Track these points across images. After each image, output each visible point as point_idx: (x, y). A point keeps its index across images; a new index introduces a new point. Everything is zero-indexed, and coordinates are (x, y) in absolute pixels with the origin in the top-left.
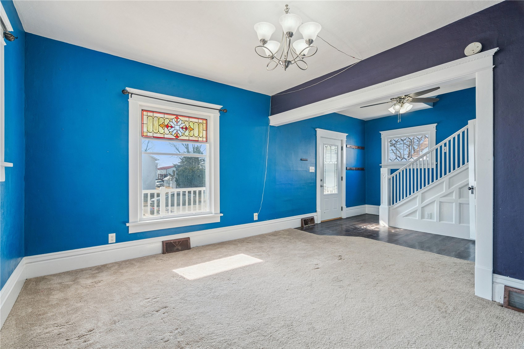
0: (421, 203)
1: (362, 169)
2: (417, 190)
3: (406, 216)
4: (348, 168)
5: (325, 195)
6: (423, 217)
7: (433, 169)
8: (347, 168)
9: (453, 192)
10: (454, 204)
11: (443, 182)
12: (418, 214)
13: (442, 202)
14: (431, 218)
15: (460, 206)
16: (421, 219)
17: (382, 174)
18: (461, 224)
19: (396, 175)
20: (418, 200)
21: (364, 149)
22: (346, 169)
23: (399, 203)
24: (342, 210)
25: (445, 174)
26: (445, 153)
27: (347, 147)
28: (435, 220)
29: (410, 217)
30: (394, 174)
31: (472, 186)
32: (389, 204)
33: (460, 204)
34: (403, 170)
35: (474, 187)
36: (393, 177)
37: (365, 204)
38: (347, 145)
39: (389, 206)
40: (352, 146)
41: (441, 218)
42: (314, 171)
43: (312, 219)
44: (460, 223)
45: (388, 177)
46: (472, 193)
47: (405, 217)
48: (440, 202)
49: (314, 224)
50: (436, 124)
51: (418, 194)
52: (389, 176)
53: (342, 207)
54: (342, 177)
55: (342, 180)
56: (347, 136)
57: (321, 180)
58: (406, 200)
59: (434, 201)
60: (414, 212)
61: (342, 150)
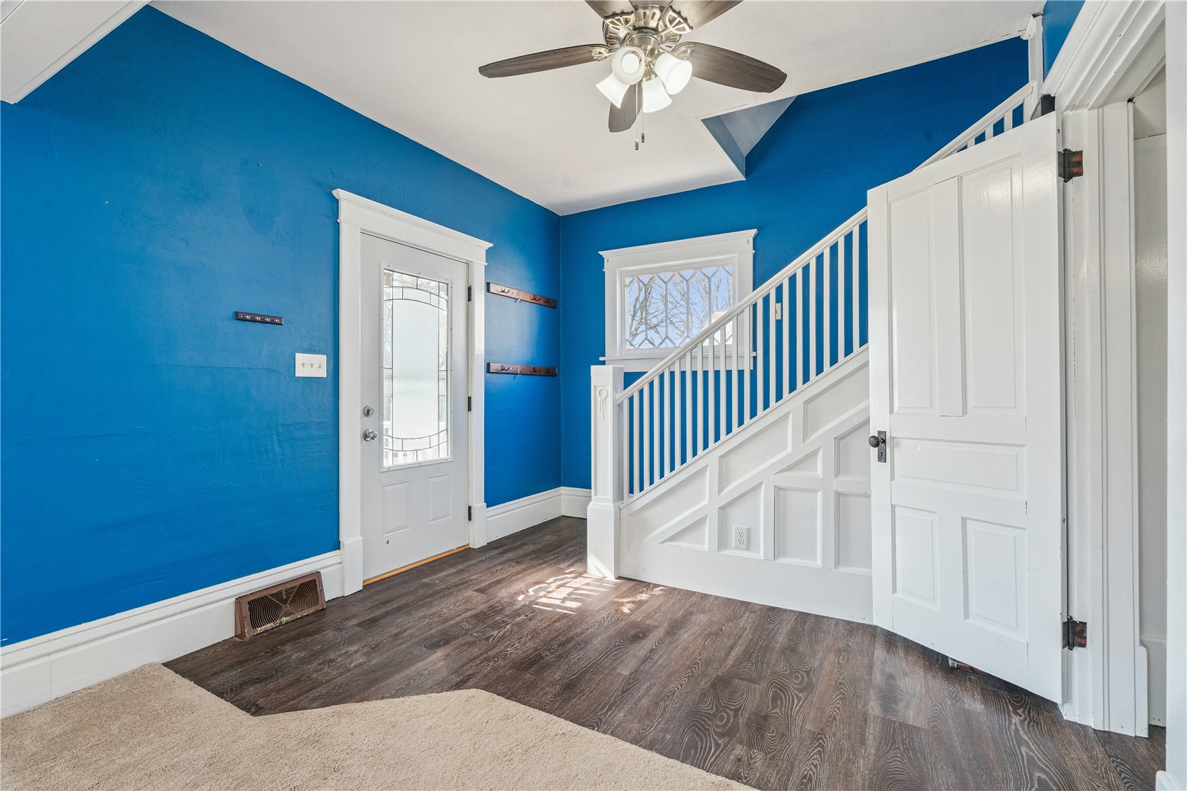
0: (719, 494)
1: (550, 373)
2: (706, 446)
3: (672, 539)
4: (494, 367)
5: (389, 470)
6: (723, 543)
7: (741, 373)
8: (488, 365)
9: (815, 453)
10: (820, 494)
11: (786, 416)
12: (708, 532)
13: (783, 489)
14: (748, 548)
15: (839, 500)
16: (719, 550)
17: (595, 387)
18: (843, 569)
19: (641, 392)
20: (709, 481)
21: (555, 308)
22: (488, 370)
23: (651, 493)
24: (470, 519)
25: (793, 387)
26: (779, 323)
27: (488, 290)
28: (761, 555)
29: (683, 544)
30: (634, 388)
31: (880, 433)
32: (619, 496)
33: (838, 494)
34: (660, 372)
35: (888, 435)
36: (631, 399)
37: (557, 484)
38: (488, 285)
39: (619, 504)
40: (507, 290)
41: (779, 548)
42: (322, 373)
43: (309, 587)
44: (837, 564)
45: (614, 399)
46: (882, 457)
47: (667, 544)
48: (778, 489)
49: (319, 607)
50: (754, 231)
51: (708, 459)
52: (618, 396)
53: (470, 508)
54: (469, 399)
55: (469, 409)
56: (489, 251)
57: (367, 413)
58: (672, 479)
59: (759, 485)
60: (695, 526)
61: (469, 299)
